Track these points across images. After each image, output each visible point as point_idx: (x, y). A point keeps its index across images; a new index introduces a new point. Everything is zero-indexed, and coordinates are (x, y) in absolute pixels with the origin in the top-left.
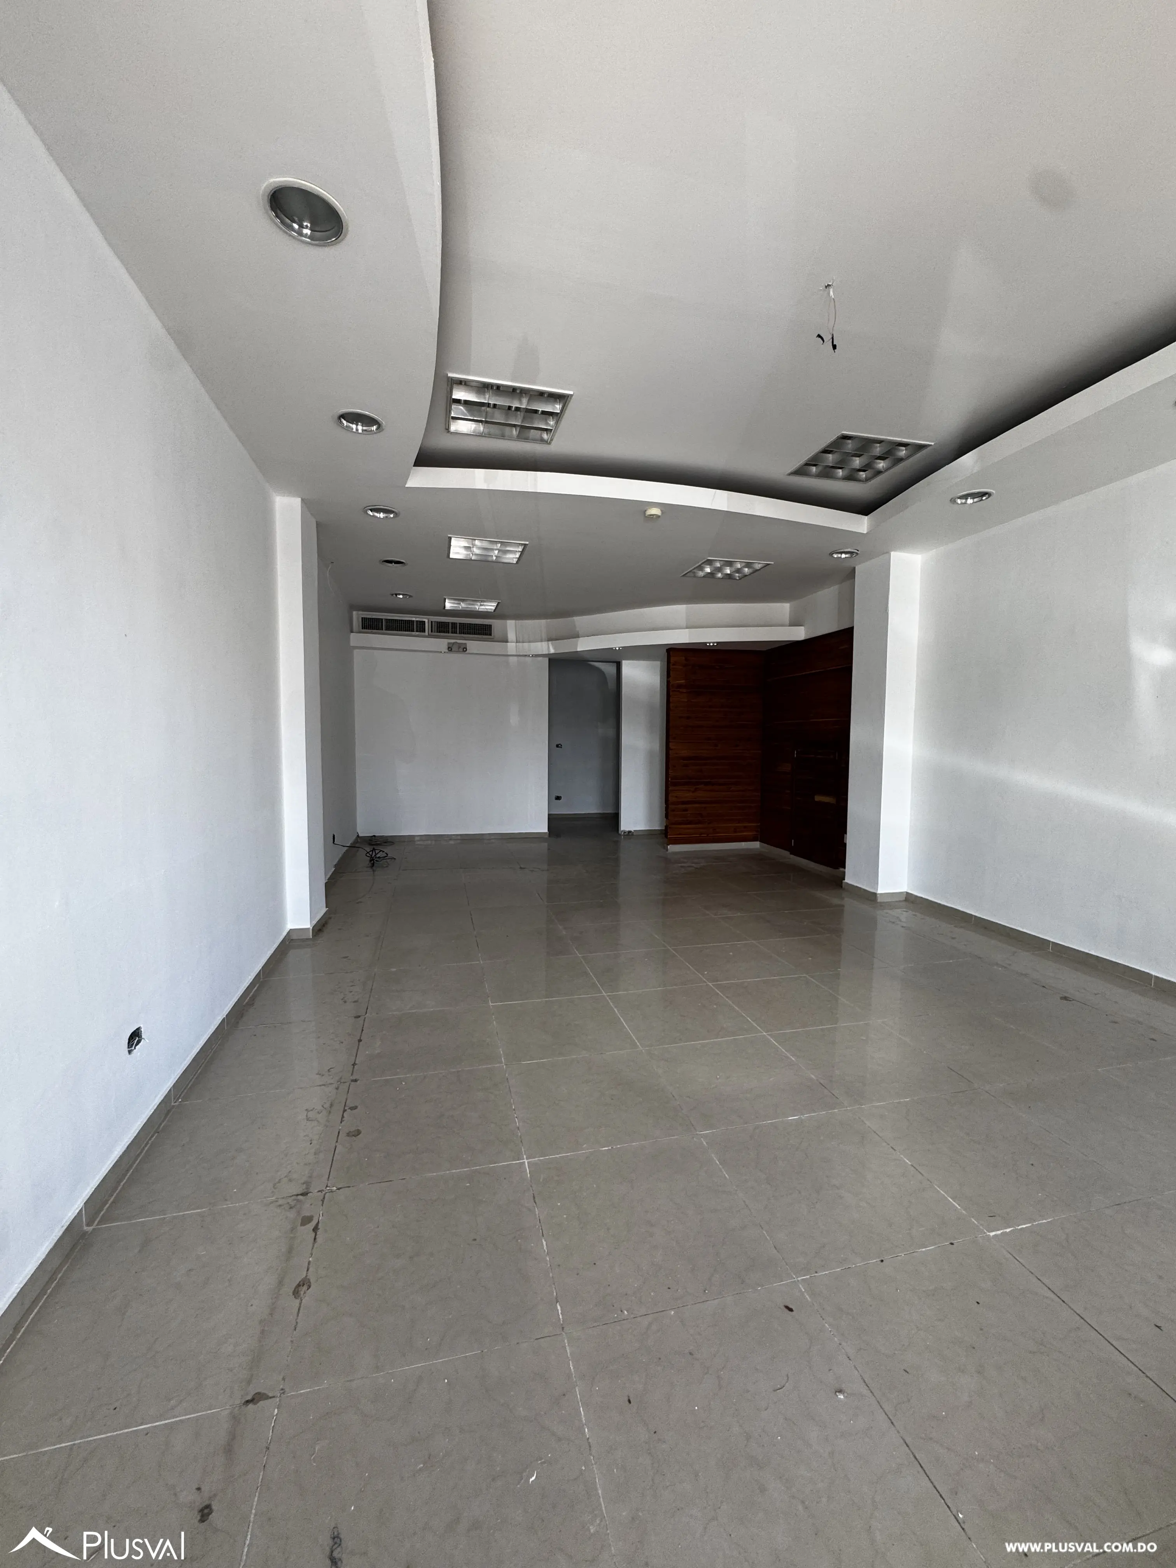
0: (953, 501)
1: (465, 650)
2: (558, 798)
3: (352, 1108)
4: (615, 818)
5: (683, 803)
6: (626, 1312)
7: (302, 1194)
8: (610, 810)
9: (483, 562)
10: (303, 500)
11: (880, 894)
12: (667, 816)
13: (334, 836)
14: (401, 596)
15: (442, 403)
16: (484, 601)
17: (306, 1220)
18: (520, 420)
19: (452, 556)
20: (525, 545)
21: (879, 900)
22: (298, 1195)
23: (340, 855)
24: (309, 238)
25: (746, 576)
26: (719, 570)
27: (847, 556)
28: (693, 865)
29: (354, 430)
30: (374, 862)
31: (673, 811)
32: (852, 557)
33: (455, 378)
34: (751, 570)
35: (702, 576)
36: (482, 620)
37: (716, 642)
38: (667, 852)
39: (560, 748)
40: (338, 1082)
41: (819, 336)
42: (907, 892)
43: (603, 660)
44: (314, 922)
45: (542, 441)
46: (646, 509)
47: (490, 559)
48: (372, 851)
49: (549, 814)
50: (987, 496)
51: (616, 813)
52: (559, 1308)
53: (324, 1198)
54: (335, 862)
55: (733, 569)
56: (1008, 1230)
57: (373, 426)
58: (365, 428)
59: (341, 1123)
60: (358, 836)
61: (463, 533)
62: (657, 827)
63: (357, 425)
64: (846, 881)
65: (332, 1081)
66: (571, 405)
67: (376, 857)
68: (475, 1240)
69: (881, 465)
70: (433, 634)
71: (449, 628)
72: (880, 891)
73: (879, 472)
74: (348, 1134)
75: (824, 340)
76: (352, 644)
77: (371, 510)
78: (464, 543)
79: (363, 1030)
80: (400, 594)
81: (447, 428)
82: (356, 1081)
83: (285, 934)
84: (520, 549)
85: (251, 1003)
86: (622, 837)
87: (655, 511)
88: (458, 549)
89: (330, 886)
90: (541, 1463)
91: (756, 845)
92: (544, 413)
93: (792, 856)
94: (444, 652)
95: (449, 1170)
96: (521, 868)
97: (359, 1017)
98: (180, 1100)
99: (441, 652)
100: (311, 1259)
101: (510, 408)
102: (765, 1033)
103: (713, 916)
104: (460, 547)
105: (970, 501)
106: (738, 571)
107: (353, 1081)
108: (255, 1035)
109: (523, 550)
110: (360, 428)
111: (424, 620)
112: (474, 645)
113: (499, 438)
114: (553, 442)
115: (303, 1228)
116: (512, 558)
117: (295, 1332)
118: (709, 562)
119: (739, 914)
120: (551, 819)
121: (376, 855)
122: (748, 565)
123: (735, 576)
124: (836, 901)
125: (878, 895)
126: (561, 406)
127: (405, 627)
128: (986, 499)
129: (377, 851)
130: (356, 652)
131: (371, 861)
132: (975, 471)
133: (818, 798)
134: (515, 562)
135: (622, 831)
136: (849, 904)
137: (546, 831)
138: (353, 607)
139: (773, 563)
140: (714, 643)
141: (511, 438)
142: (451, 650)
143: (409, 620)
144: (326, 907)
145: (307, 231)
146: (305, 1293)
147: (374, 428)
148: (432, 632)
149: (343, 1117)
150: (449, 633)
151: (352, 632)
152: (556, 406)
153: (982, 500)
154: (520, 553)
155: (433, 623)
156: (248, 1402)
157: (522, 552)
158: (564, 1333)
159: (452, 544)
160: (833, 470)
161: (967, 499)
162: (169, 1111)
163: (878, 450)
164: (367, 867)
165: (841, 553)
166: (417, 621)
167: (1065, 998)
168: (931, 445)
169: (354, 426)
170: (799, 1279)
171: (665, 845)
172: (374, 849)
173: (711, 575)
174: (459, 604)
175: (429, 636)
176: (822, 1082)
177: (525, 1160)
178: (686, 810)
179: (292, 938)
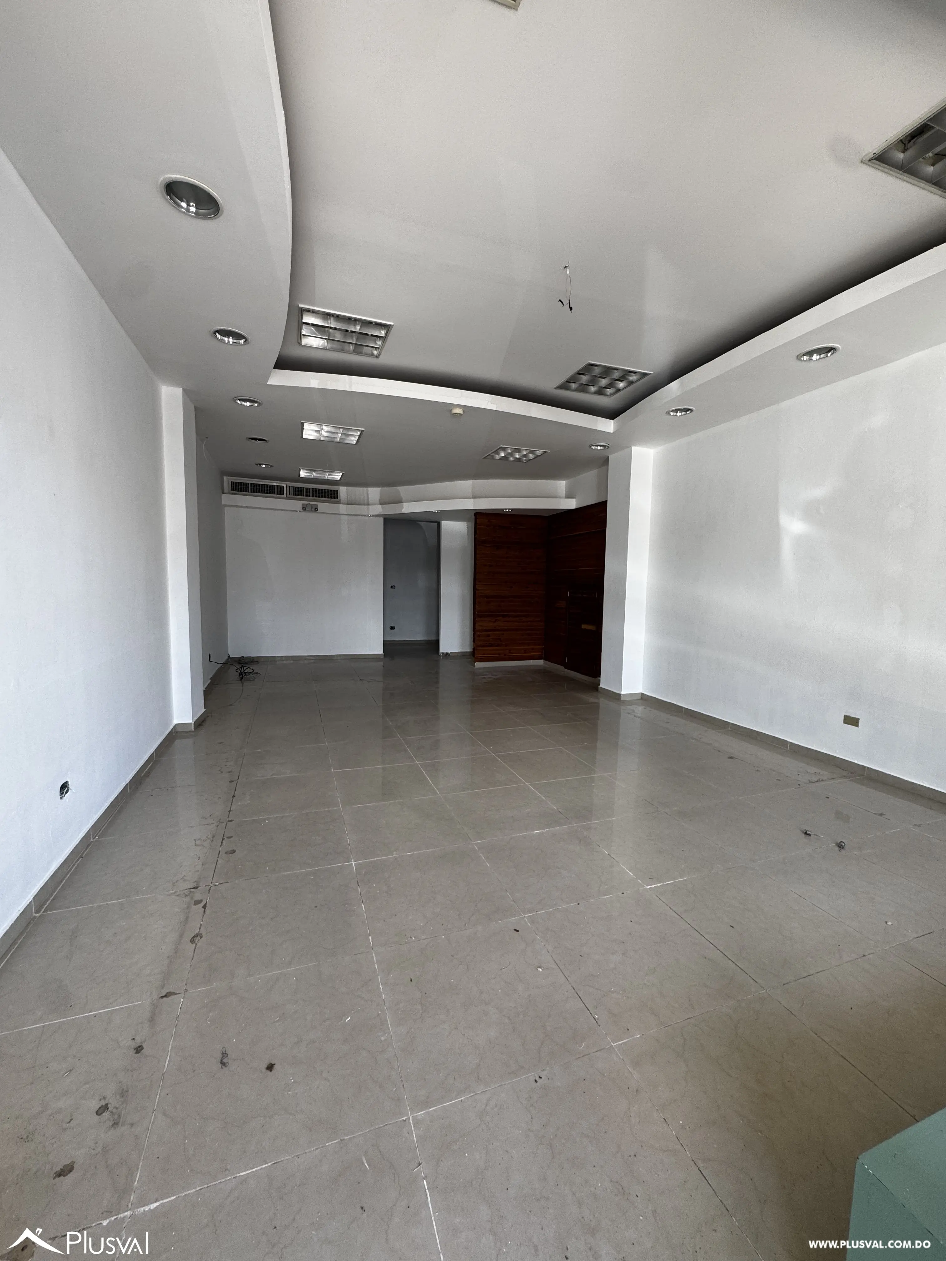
0: (668, 413)
1: (316, 510)
2: (392, 628)
3: (228, 838)
4: (435, 644)
5: (486, 631)
6: (413, 938)
7: (194, 888)
8: (433, 638)
9: (330, 442)
10: (184, 390)
11: (623, 695)
12: (474, 641)
13: (210, 656)
14: (264, 466)
15: (295, 325)
16: (333, 472)
17: (197, 902)
18: (355, 339)
19: (304, 436)
20: (362, 431)
21: (622, 699)
22: (191, 889)
23: (215, 671)
24: (195, 214)
25: (531, 460)
26: (511, 454)
27: (601, 448)
28: (492, 676)
29: (227, 342)
30: (243, 676)
31: (479, 636)
32: (605, 449)
33: (304, 308)
34: (534, 456)
35: (498, 459)
36: (330, 486)
37: (511, 509)
38: (474, 668)
39: (394, 589)
40: (218, 822)
41: (560, 301)
42: (642, 693)
43: (428, 520)
44: (196, 719)
45: (372, 355)
46: (451, 409)
47: (335, 440)
48: (241, 668)
49: (384, 641)
50: (690, 411)
51: (437, 640)
52: (370, 938)
53: (210, 889)
54: (211, 676)
55: (521, 455)
56: (659, 885)
57: (241, 339)
58: (235, 341)
59: (221, 846)
60: (229, 657)
61: (314, 420)
62: (468, 650)
63: (228, 338)
64: (601, 686)
65: (214, 822)
66: (393, 331)
67: (244, 673)
68: (316, 907)
69: (621, 385)
70: (290, 496)
71: (303, 492)
72: (623, 692)
73: (618, 390)
74: (226, 853)
75: (564, 303)
76: (223, 503)
77: (240, 400)
78: (314, 427)
79: (235, 790)
80: (263, 464)
81: (299, 342)
82: (231, 821)
83: (172, 727)
84: (359, 433)
85: (148, 774)
86: (441, 657)
87: (458, 411)
88: (310, 431)
89: (207, 693)
90: (354, 1012)
91: (541, 662)
92: (372, 335)
93: (566, 670)
94: (300, 511)
95: (299, 870)
96: (360, 680)
97: (233, 781)
98: (97, 838)
99: (297, 511)
100: (202, 923)
101: (347, 331)
102: (527, 784)
103: (502, 711)
104: (312, 430)
105: (679, 414)
106: (525, 456)
107: (229, 821)
108: (152, 796)
109: (360, 434)
110: (231, 340)
111: (283, 485)
112: (323, 506)
113: (340, 352)
114: (381, 357)
115: (195, 906)
116: (353, 440)
117: (192, 961)
118: (504, 449)
119: (521, 709)
120: (386, 644)
121: (244, 671)
122: (532, 452)
123: (523, 460)
124: (592, 700)
125: (622, 695)
126: (385, 332)
127: (268, 490)
128: (689, 413)
129: (245, 668)
130: (226, 509)
131: (240, 675)
132: (678, 394)
133: (584, 626)
134: (355, 444)
135: (441, 653)
136: (603, 702)
137: (382, 652)
138: (224, 473)
139: (549, 451)
140: (509, 509)
141: (349, 352)
142: (305, 510)
143: (271, 485)
144: (205, 708)
145: (193, 209)
146: (198, 940)
147: (242, 341)
148: (289, 494)
149: (222, 843)
150: (303, 496)
151: (223, 493)
152: (382, 331)
153: (687, 414)
154: (358, 437)
155: (291, 488)
156: (162, 997)
157: (360, 436)
158: (373, 951)
159: (304, 428)
160: (588, 386)
161: (677, 412)
162: (88, 846)
163: (616, 375)
164: (237, 680)
165: (597, 446)
166: (277, 486)
167: (731, 758)
168: (651, 374)
169: (226, 339)
170: (525, 916)
171: (473, 662)
172: (242, 667)
173: (505, 458)
174: (312, 473)
175: (287, 498)
176: (560, 810)
177: (352, 862)
178: (488, 636)
179: (177, 731)
